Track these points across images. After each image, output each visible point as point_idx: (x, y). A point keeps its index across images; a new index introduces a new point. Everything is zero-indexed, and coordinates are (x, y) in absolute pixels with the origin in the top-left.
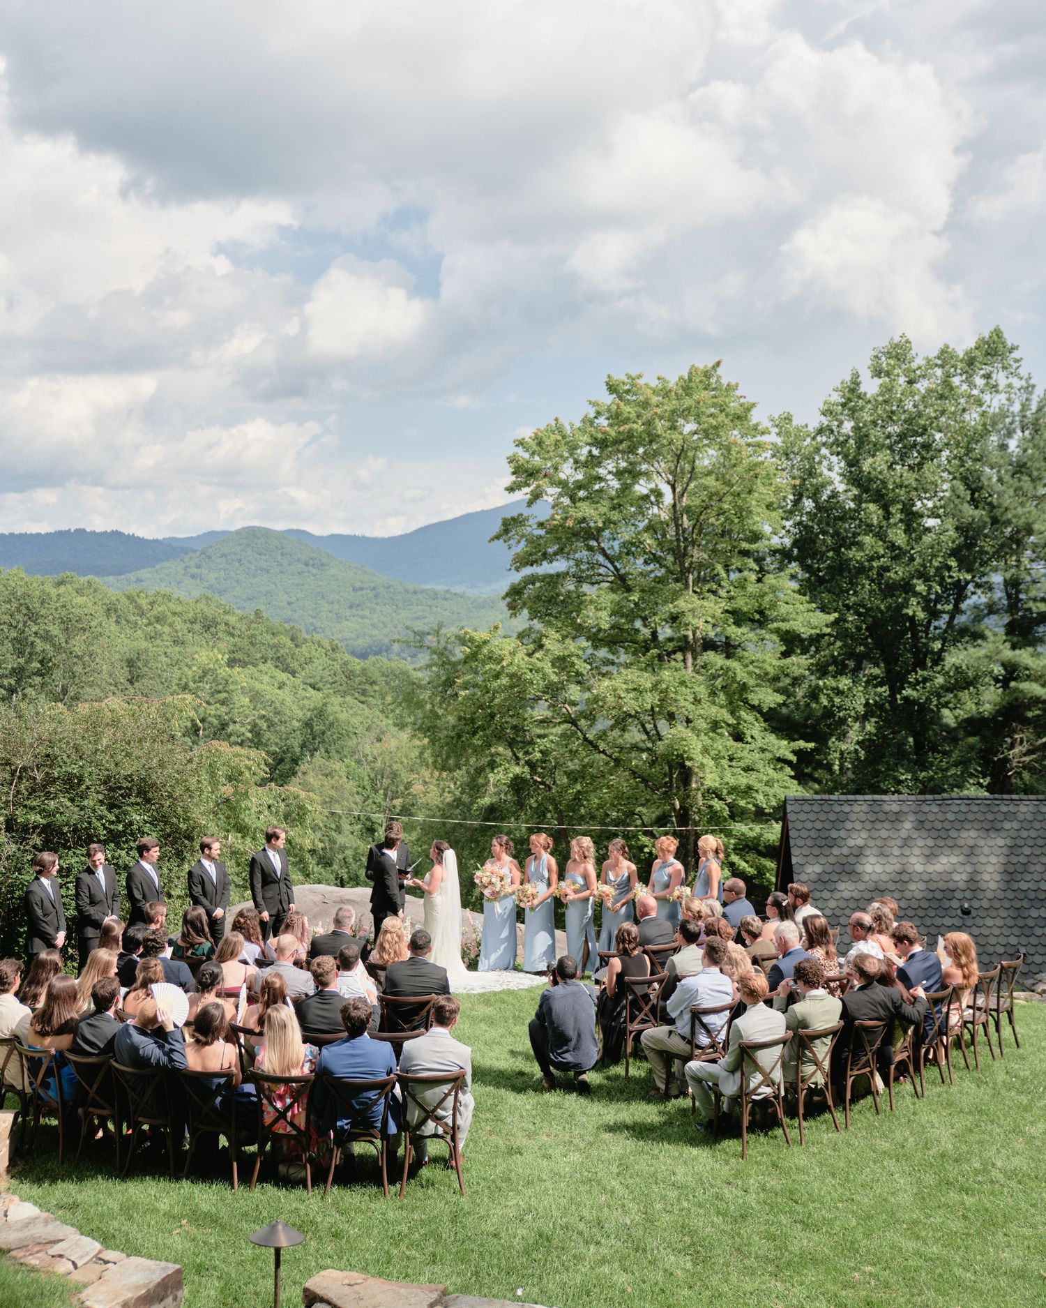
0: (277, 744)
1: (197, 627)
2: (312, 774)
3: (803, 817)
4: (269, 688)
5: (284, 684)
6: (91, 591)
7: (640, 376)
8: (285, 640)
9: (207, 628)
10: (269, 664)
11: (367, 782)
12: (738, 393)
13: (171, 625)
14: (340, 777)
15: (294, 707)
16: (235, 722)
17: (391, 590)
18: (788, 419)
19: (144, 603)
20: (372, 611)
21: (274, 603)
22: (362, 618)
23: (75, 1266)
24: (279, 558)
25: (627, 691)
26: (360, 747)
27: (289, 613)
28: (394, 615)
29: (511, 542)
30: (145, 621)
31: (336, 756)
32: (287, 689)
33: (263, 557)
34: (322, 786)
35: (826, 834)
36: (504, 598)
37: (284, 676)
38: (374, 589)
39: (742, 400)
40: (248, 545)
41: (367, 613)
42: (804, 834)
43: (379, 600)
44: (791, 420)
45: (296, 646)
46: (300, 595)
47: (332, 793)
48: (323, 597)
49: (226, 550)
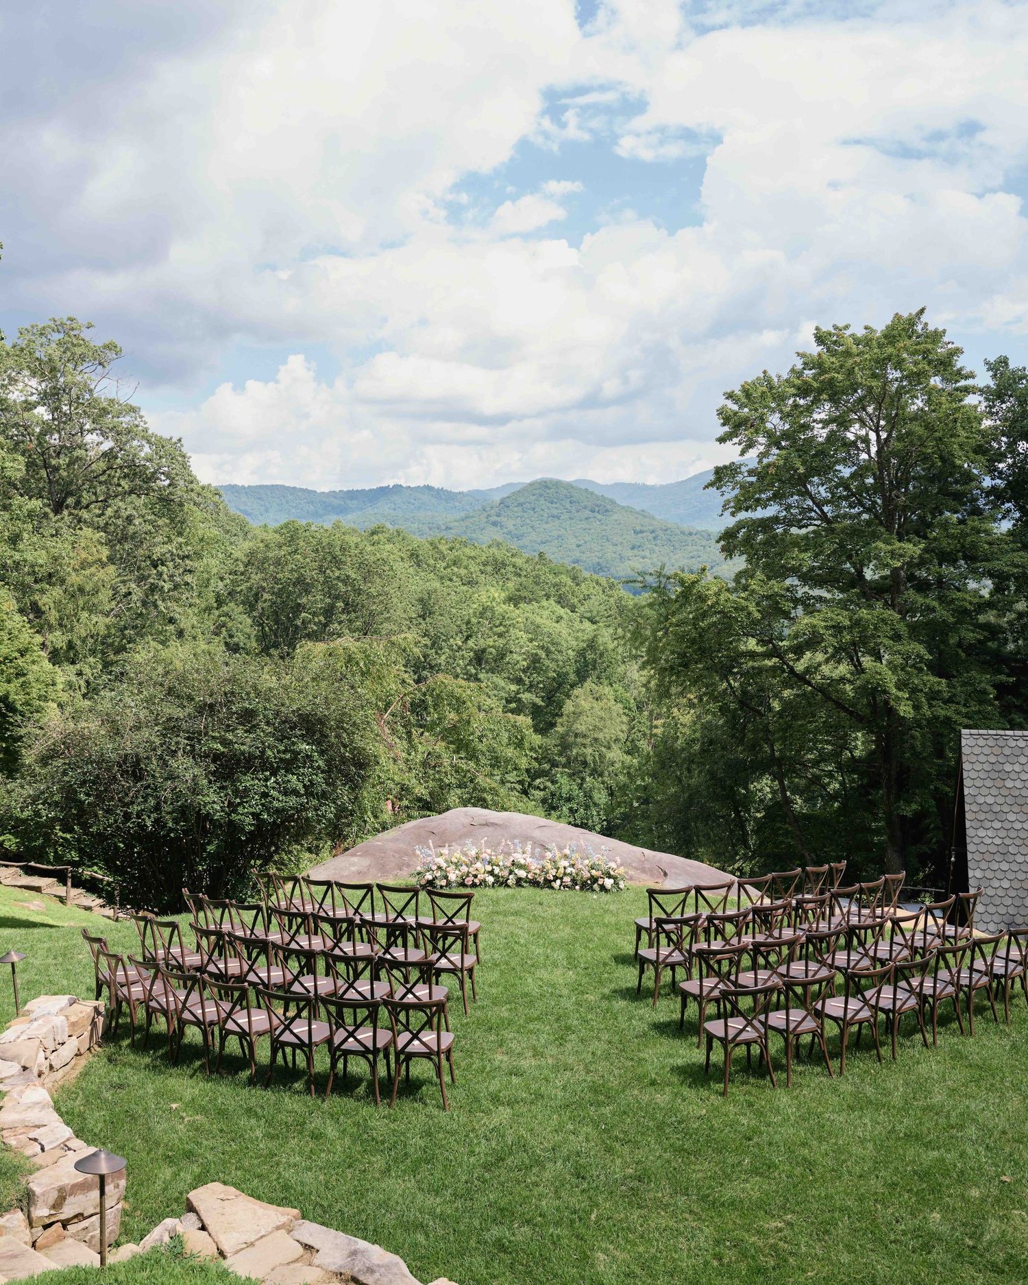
0: (555, 671)
1: (489, 569)
2: (583, 697)
3: (977, 750)
4: (548, 622)
5: (562, 618)
6: (400, 539)
7: (847, 327)
8: (565, 579)
9: (497, 570)
10: (552, 601)
11: (633, 704)
12: (946, 339)
13: (466, 568)
14: (609, 700)
15: (569, 639)
16: (511, 652)
17: (669, 532)
18: (1004, 361)
19: (443, 548)
20: (653, 551)
21: (565, 546)
22: (643, 558)
23: (43, 1149)
24: (568, 506)
25: (826, 628)
26: (629, 674)
27: (578, 554)
28: (672, 554)
29: (724, 488)
30: (444, 564)
31: (606, 682)
32: (563, 623)
33: (554, 505)
34: (592, 708)
35: (1000, 767)
36: (718, 542)
37: (562, 611)
38: (653, 532)
39: (950, 346)
40: (541, 495)
41: (647, 553)
42: (978, 767)
43: (658, 542)
44: (1007, 364)
45: (577, 585)
46: (587, 539)
47: (602, 714)
48: (608, 540)
49: (522, 500)
